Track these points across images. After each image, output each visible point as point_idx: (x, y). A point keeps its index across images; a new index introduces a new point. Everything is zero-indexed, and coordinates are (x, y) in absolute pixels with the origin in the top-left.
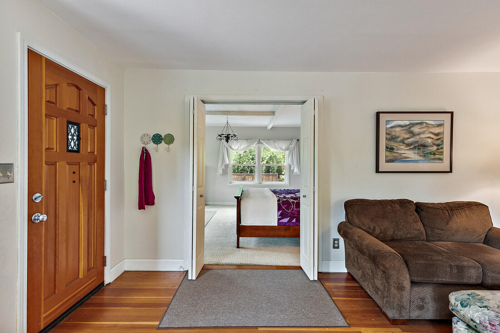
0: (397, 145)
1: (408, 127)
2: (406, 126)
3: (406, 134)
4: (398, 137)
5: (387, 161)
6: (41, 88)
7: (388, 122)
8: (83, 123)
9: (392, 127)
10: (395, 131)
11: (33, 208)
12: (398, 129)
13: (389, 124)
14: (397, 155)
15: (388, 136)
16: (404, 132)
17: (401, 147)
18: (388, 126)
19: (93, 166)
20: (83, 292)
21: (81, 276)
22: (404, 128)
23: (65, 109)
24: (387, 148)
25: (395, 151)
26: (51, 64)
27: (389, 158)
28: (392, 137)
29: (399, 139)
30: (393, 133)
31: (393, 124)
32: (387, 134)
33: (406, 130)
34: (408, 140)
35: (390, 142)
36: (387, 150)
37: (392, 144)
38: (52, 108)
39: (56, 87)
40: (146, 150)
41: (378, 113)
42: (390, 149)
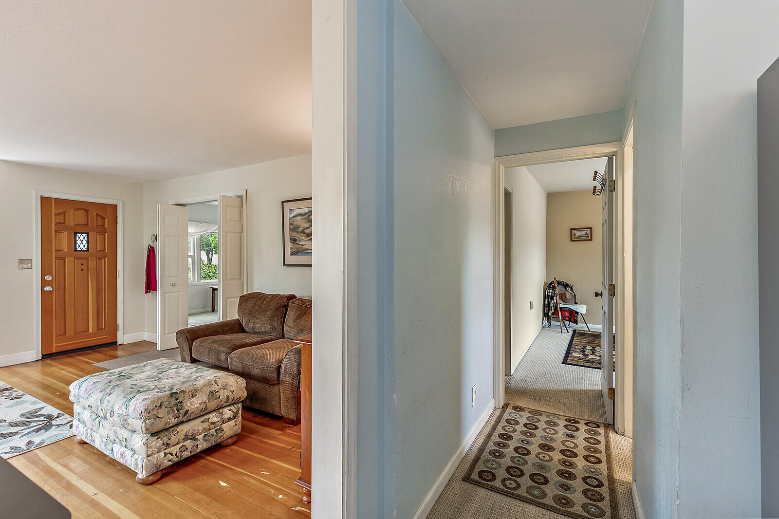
0: (299, 236)
1: (307, 215)
2: (305, 214)
3: (306, 223)
4: (299, 227)
5: (292, 254)
6: (51, 216)
7: (291, 211)
8: (90, 231)
9: (294, 217)
10: (297, 221)
11: (44, 283)
12: (299, 218)
13: (291, 214)
14: (299, 246)
15: (291, 227)
16: (304, 220)
17: (303, 238)
18: (291, 216)
19: (103, 260)
20: (92, 342)
21: (90, 331)
22: (304, 217)
23: (72, 224)
24: (291, 239)
25: (297, 242)
26: (58, 201)
27: (294, 250)
28: (294, 227)
29: (300, 229)
30: (295, 223)
31: (295, 213)
32: (291, 224)
33: (306, 218)
34: (308, 230)
35: (293, 233)
36: (291, 242)
37: (295, 234)
38: (61, 226)
39: (64, 213)
40: (151, 246)
41: (283, 202)
42: (294, 240)
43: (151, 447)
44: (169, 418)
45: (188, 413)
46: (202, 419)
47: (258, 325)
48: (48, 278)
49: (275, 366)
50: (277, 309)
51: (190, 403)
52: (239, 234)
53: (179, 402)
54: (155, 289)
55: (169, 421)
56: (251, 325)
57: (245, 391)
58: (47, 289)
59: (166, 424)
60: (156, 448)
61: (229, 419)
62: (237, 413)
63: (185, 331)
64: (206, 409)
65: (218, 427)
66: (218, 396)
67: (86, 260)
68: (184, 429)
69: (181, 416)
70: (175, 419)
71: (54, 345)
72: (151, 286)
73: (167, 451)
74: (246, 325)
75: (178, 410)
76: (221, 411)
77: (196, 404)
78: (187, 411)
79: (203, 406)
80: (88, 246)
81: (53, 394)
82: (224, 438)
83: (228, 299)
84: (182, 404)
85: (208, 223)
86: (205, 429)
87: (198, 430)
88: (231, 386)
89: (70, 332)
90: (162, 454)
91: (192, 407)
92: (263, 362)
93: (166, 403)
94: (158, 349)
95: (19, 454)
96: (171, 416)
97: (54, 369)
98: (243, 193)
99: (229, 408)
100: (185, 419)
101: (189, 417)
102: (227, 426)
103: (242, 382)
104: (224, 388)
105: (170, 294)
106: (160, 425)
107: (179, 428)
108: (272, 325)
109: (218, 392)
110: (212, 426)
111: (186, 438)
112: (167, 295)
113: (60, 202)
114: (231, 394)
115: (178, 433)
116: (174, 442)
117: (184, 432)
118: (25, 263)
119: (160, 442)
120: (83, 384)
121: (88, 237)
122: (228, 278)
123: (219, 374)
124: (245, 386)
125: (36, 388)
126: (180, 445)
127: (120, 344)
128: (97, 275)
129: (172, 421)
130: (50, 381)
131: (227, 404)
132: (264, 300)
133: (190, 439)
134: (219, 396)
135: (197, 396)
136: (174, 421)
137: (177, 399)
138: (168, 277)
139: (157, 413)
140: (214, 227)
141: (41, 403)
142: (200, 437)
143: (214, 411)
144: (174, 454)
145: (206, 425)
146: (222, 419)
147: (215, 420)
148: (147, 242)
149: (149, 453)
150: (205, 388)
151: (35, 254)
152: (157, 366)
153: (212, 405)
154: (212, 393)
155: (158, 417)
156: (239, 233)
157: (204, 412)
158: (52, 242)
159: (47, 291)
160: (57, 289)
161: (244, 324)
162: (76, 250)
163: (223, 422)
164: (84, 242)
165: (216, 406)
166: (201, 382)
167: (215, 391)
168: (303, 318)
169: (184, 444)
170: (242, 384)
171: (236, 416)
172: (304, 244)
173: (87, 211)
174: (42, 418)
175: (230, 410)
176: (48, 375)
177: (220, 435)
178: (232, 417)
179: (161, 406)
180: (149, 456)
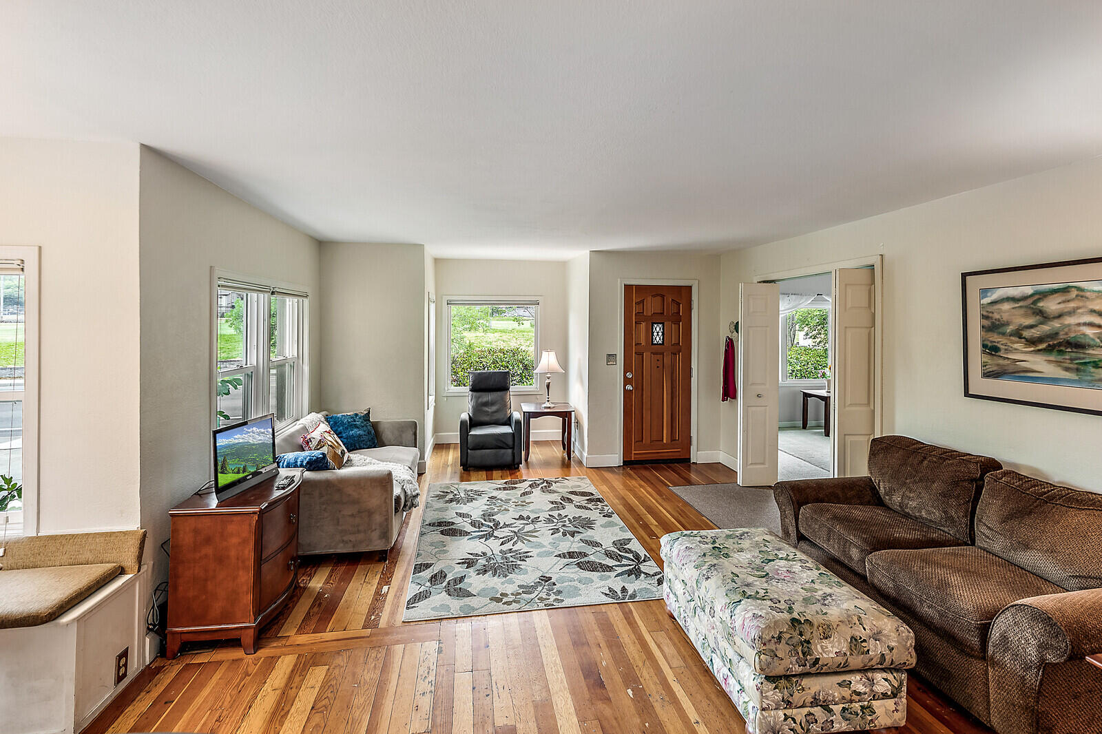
0: (1005, 341)
1: (1030, 301)
2: (1025, 298)
3: (1026, 316)
4: (1008, 324)
5: (987, 375)
6: (633, 306)
7: (984, 292)
8: (666, 321)
9: (994, 303)
10: (1000, 311)
11: (626, 381)
12: (1006, 306)
13: (986, 297)
14: (1006, 362)
15: (987, 323)
16: (1022, 311)
17: (1016, 346)
18: (986, 301)
19: (678, 355)
20: (667, 454)
21: (665, 441)
22: (1021, 304)
23: (650, 314)
24: (984, 346)
25: (1002, 354)
27: (990, 368)
28: (993, 323)
29: (1009, 329)
30: (996, 316)
31: (995, 296)
32: (984, 317)
33: (1026, 307)
34: (1033, 330)
35: (990, 334)
36: (984, 352)
37: (995, 338)
38: (640, 317)
39: (643, 301)
40: (729, 339)
41: (964, 276)
42: (991, 350)
43: (767, 698)
44: (791, 663)
45: (818, 663)
46: (840, 679)
47: (913, 504)
48: (629, 375)
49: (973, 621)
50: (956, 484)
51: (822, 647)
52: (868, 331)
53: (805, 641)
54: (734, 397)
55: (791, 666)
56: (897, 498)
57: (914, 654)
58: (629, 387)
59: (788, 670)
60: (773, 701)
61: (885, 696)
62: (899, 689)
63: (787, 486)
64: (846, 664)
65: (866, 703)
66: (866, 649)
67: (662, 356)
68: (814, 686)
69: (808, 665)
70: (799, 666)
71: (633, 452)
72: (729, 391)
73: (789, 712)
74: (886, 494)
75: (804, 654)
76: (870, 675)
77: (829, 652)
78: (817, 660)
79: (841, 660)
80: (663, 339)
81: (638, 522)
82: (875, 726)
83: (847, 437)
84: (809, 646)
85: (798, 294)
86: (843, 698)
87: (834, 696)
88: (887, 636)
89: (646, 440)
90: (781, 714)
91: (825, 656)
92: (943, 601)
93: (787, 636)
94: (738, 483)
95: (616, 601)
96: (794, 659)
97: (634, 482)
98: (876, 261)
99: (885, 675)
100: (813, 670)
101: (818, 670)
102: (881, 706)
103: (907, 634)
104: (877, 636)
105: (754, 409)
106: (779, 670)
107: (805, 682)
108: (945, 512)
109: (865, 641)
110: (855, 697)
111: (815, 702)
112: (751, 409)
113: (640, 288)
114: (888, 652)
115: (803, 689)
116: (798, 702)
117: (812, 691)
118: (611, 357)
119: (779, 696)
120: (674, 543)
121: (663, 329)
122: (848, 402)
123: (862, 602)
124: (914, 644)
125: (621, 506)
126: (805, 711)
127: (693, 463)
128: (672, 373)
129: (795, 668)
130: (633, 500)
131: (880, 666)
132: (925, 458)
133: (821, 706)
134: (868, 650)
135: (832, 639)
136: (798, 669)
137: (801, 634)
138: (753, 384)
139: (774, 650)
140: (806, 300)
141: (627, 531)
142: (837, 709)
143: (859, 671)
144: (798, 722)
145: (846, 693)
146: (872, 690)
147: (861, 688)
148: (724, 332)
149: (765, 706)
150: (843, 628)
151: (619, 351)
152: (757, 544)
153: (856, 661)
154: (856, 640)
155: (776, 656)
156: (867, 328)
157: (842, 669)
158: (632, 335)
159: (627, 390)
160: (636, 388)
161: (882, 491)
162: (653, 344)
163: (874, 696)
164: (660, 334)
165: (862, 665)
166: (834, 613)
167: (861, 638)
168: (1028, 521)
169: (812, 710)
170: (908, 638)
171: (897, 695)
172: (1022, 359)
173: (663, 296)
174: (630, 556)
175: (886, 680)
176: (631, 490)
177: (870, 718)
178: (889, 693)
179: (780, 638)
180: (763, 709)
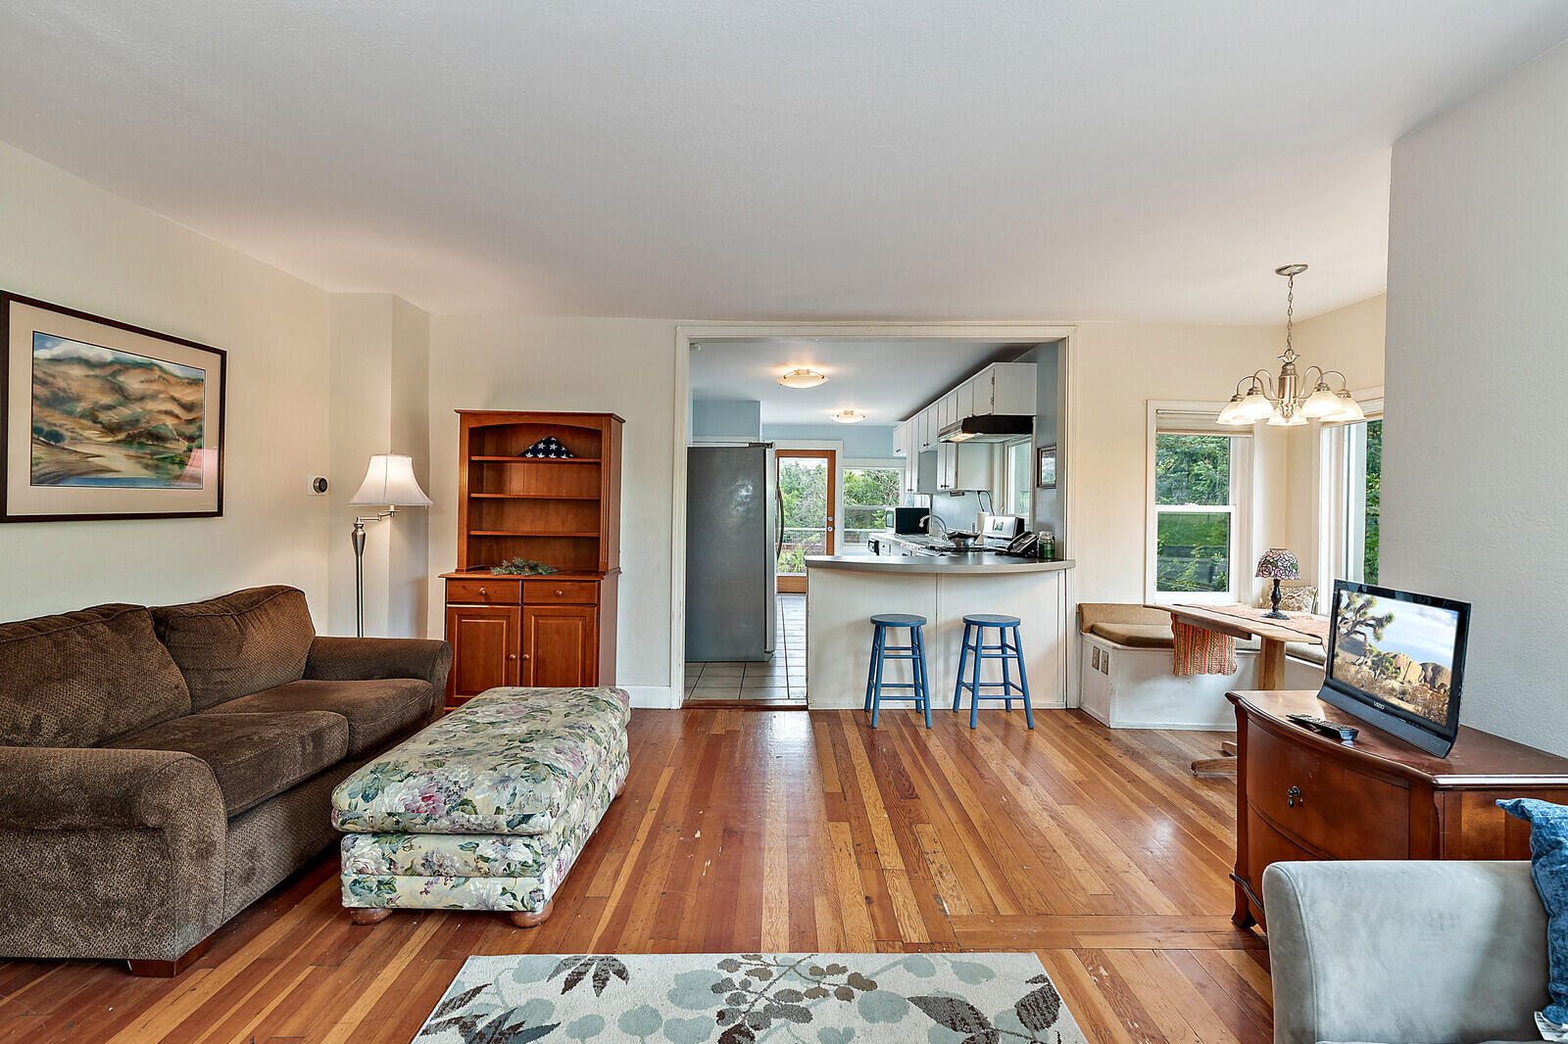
0: (72, 425)
1: (109, 370)
2: (102, 365)
3: (102, 391)
4: (78, 399)
5: (37, 480)
7: (41, 339)
9: (55, 360)
10: (66, 377)
12: (77, 371)
13: (43, 347)
14: (73, 458)
15: (42, 391)
16: (97, 383)
17: (87, 433)
18: (42, 354)
22: (97, 372)
24: (35, 430)
25: (66, 444)
27: (44, 469)
28: (55, 394)
29: (80, 407)
30: (61, 384)
31: (58, 350)
32: (37, 381)
33: (104, 378)
34: (110, 413)
35: (47, 412)
36: (35, 441)
37: (56, 419)
42: (47, 437)
172: (96, 453)
